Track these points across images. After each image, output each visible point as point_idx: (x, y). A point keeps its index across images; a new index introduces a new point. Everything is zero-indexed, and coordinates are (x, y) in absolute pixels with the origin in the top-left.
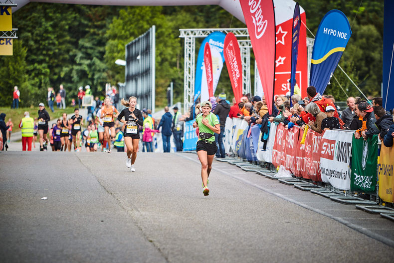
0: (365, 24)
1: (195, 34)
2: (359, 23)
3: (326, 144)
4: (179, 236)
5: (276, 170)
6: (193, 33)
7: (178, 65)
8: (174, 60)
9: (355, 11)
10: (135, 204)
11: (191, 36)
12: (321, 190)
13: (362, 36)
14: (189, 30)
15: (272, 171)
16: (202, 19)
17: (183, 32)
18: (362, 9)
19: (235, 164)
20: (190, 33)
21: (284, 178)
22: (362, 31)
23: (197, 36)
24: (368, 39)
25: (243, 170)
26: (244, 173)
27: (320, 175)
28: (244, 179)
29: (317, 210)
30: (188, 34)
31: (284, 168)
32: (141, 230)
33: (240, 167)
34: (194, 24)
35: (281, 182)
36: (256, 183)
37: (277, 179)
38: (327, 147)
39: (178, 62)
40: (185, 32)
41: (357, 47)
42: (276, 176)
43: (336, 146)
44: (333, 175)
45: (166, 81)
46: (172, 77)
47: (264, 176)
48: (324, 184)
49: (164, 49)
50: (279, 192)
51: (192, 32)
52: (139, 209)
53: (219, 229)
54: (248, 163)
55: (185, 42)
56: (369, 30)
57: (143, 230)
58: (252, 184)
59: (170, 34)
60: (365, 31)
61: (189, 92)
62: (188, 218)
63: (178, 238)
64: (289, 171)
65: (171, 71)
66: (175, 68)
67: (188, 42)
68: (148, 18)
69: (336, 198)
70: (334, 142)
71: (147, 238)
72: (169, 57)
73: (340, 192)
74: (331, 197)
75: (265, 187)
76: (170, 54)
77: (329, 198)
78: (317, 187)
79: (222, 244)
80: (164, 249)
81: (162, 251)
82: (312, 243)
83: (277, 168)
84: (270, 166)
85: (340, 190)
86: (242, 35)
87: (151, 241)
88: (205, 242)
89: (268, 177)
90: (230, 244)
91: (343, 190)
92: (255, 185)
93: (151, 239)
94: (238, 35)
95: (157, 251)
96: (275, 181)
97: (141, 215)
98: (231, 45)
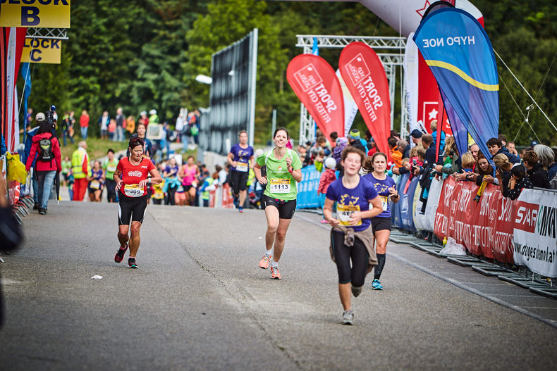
0: (546, 37)
1: (319, 43)
2: (537, 36)
3: (523, 209)
4: (323, 342)
5: (442, 244)
9: (530, 18)
12: (513, 275)
13: (542, 55)
14: (310, 37)
15: (434, 244)
16: (318, 23)
17: (302, 40)
18: (540, 15)
20: (312, 41)
21: (455, 256)
22: (542, 47)
23: (321, 45)
24: (550, 59)
27: (513, 254)
29: (516, 307)
30: (309, 43)
31: (454, 241)
32: (264, 329)
34: (306, 29)
35: (451, 261)
36: (415, 262)
37: (445, 257)
38: (524, 213)
39: (282, 82)
40: (305, 40)
41: (534, 69)
42: (443, 252)
43: (538, 213)
44: (533, 254)
45: (267, 109)
46: (275, 103)
47: (425, 251)
49: (266, 62)
51: (315, 40)
52: (254, 297)
53: (379, 332)
54: (397, 231)
55: (305, 53)
56: (552, 46)
57: (267, 330)
58: (410, 262)
59: (275, 43)
60: (546, 47)
61: (308, 124)
63: (321, 344)
64: (461, 246)
68: (243, 18)
70: (536, 206)
71: (276, 343)
72: (271, 75)
73: (543, 280)
74: (530, 287)
75: (429, 268)
76: (272, 71)
77: (528, 288)
78: (506, 271)
79: (390, 357)
80: (304, 362)
81: (302, 365)
82: (523, 360)
83: (444, 241)
84: (432, 237)
85: (543, 277)
86: (386, 46)
87: (282, 349)
88: (363, 353)
89: (431, 253)
90: (401, 358)
91: (546, 278)
92: (415, 264)
93: (281, 345)
94: (380, 47)
95: (294, 366)
96: (442, 260)
97: (259, 306)
98: (359, 60)
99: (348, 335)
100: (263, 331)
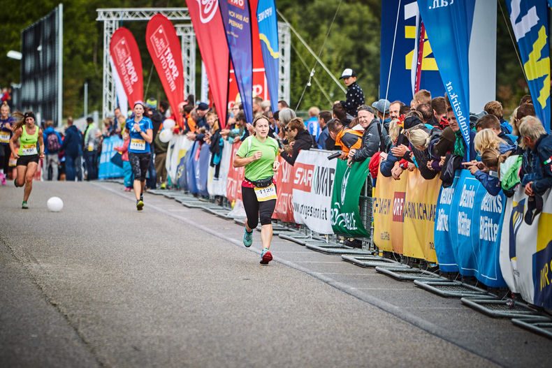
1: (118, 16)
3: (300, 170)
4: (94, 298)
5: (230, 206)
6: (116, 15)
7: (95, 59)
8: (89, 51)
10: (34, 254)
11: (114, 18)
12: (294, 234)
13: (353, 22)
14: (110, 10)
15: (225, 207)
17: (102, 14)
19: (173, 198)
20: (111, 14)
21: (241, 218)
23: (120, 19)
24: (360, 26)
25: (185, 206)
26: (186, 210)
27: (293, 213)
28: (185, 219)
29: (288, 262)
30: (109, 16)
32: (41, 289)
33: (180, 202)
35: (237, 223)
36: (203, 224)
37: (232, 219)
38: (302, 174)
39: (95, 56)
40: (105, 13)
41: (346, 37)
42: (231, 214)
43: (314, 173)
44: (310, 213)
45: (78, 82)
46: (87, 76)
47: (214, 214)
48: (297, 226)
49: (75, 36)
50: (234, 237)
51: (114, 13)
52: (39, 260)
53: (150, 288)
54: (191, 197)
55: (105, 26)
57: (44, 289)
58: (197, 225)
59: (83, 16)
61: (110, 96)
62: (108, 273)
63: (93, 300)
65: (85, 68)
66: (90, 64)
67: (109, 27)
69: (314, 246)
70: (312, 167)
71: (51, 299)
72: (82, 48)
73: (320, 237)
74: (307, 244)
75: (214, 230)
76: (83, 44)
77: (304, 245)
78: (288, 230)
79: (154, 310)
80: (73, 315)
81: (70, 318)
82: (280, 309)
83: (233, 204)
84: (222, 201)
85: (321, 235)
86: (184, 17)
87: (55, 305)
88: (130, 306)
89: (220, 216)
90: (165, 310)
91: (323, 235)
92: (202, 227)
93: (54, 302)
94: (178, 18)
95: (62, 319)
96: (229, 222)
97: (41, 268)
98: (161, 31)
99: (121, 291)
100: (40, 291)
